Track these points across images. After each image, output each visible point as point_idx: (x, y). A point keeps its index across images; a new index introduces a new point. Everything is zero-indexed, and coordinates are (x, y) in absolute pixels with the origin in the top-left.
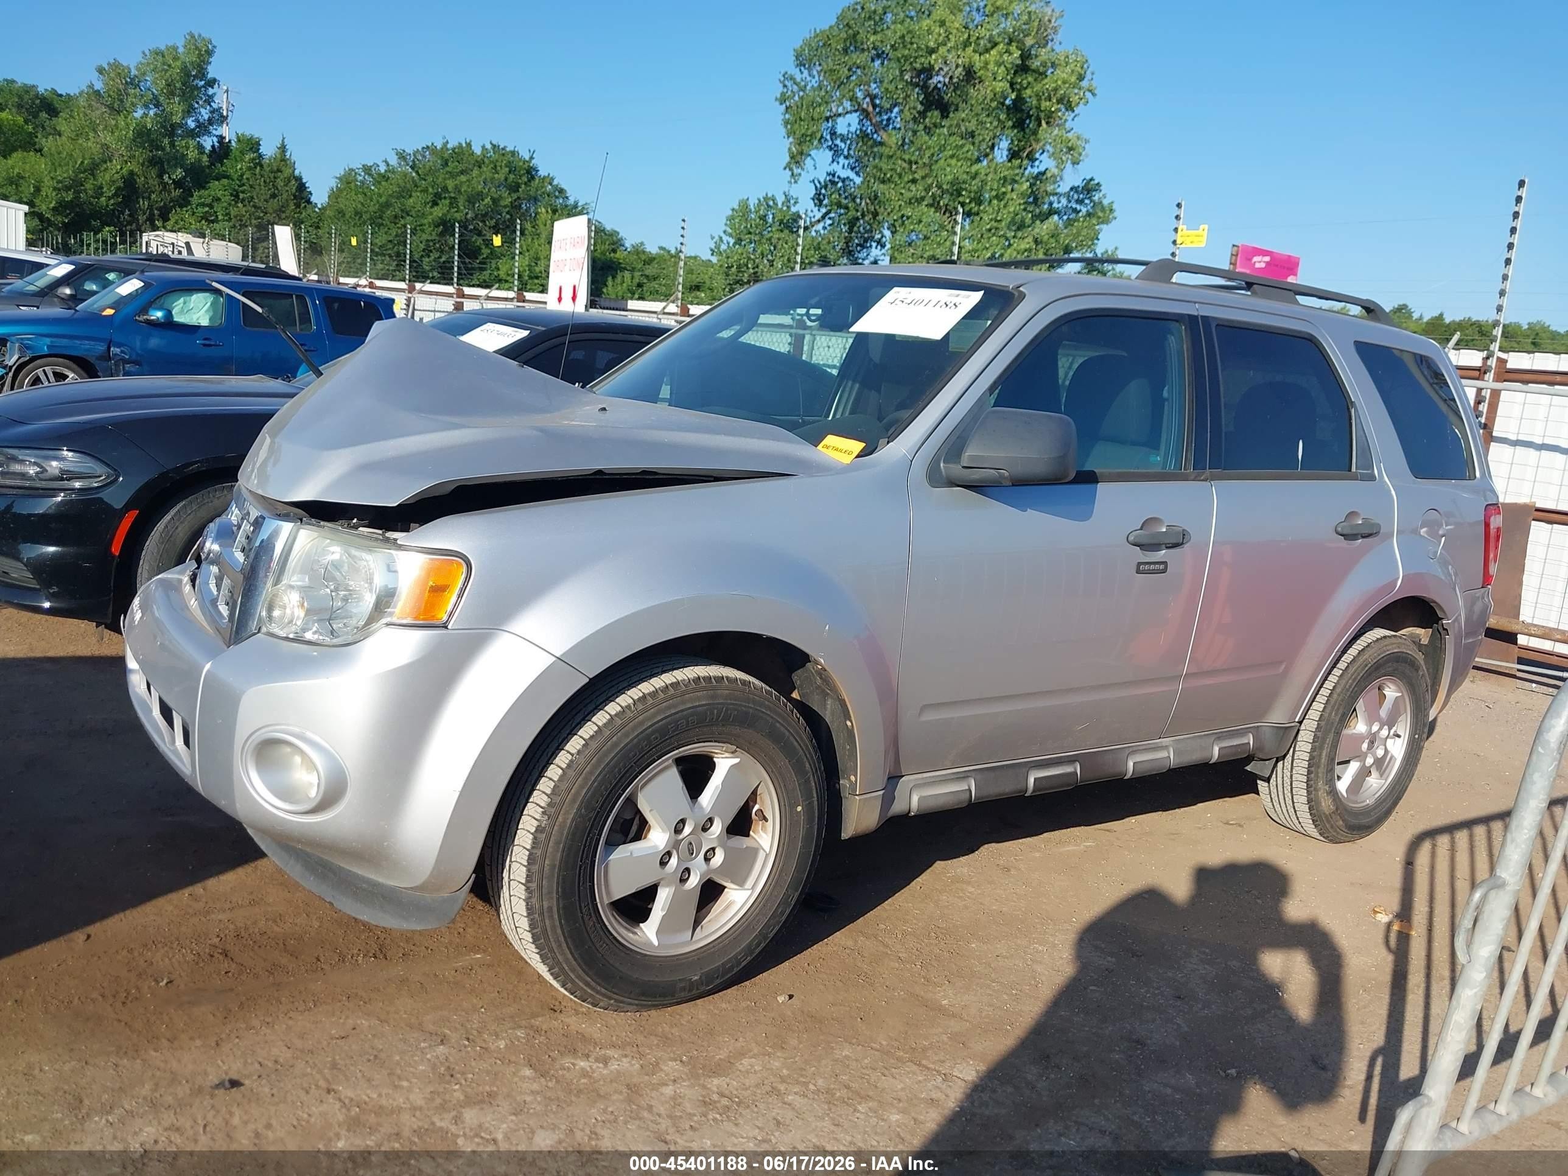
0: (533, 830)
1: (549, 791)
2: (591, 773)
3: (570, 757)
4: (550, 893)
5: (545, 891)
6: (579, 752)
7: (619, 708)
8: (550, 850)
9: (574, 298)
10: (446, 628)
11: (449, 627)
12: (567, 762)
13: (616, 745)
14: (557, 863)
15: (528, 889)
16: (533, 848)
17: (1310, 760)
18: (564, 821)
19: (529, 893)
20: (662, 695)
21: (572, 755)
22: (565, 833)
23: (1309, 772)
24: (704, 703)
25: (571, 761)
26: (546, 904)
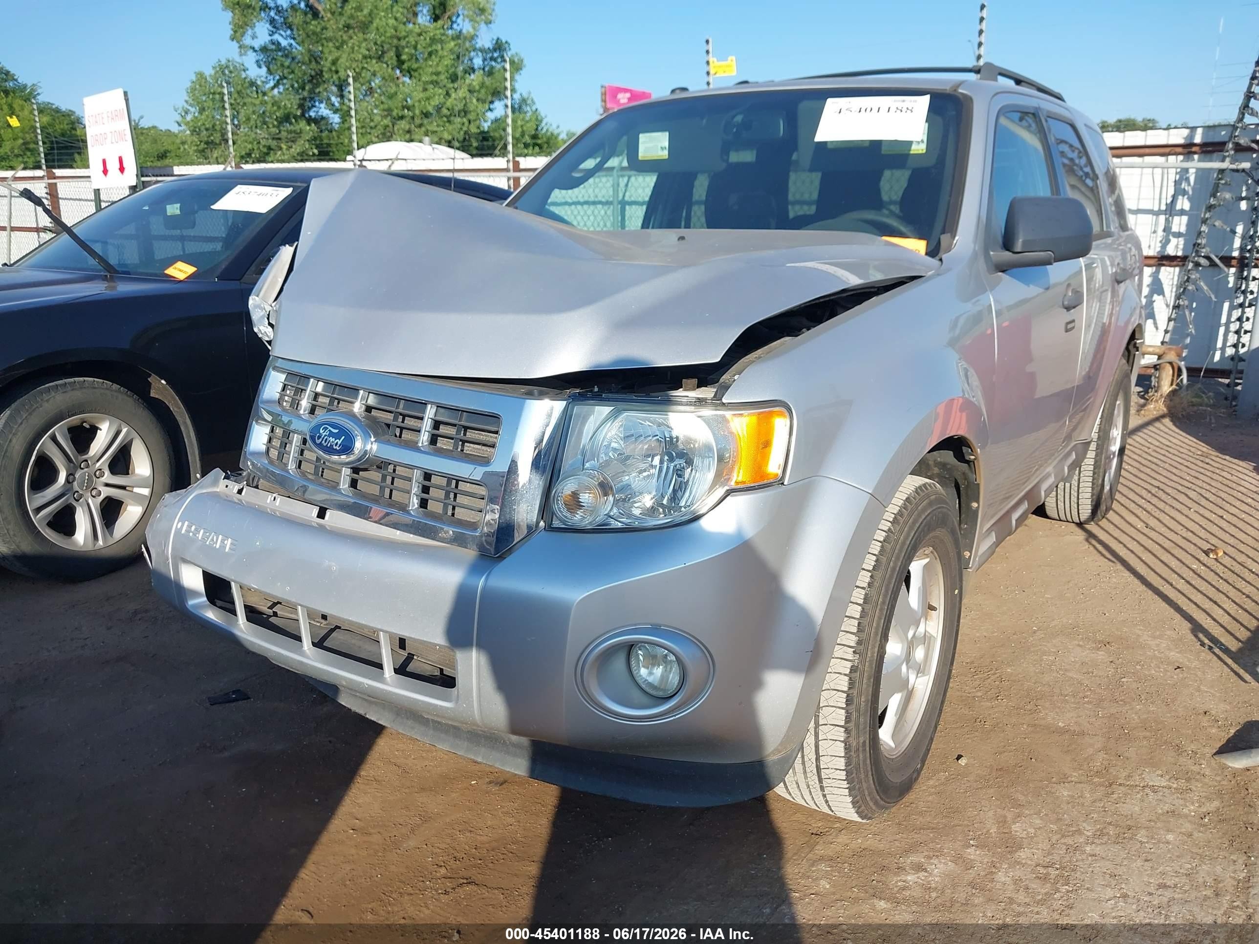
0: (848, 671)
1: (855, 630)
2: (883, 603)
3: (863, 592)
4: (865, 728)
5: (861, 727)
6: (869, 584)
7: (884, 534)
8: (864, 686)
9: (122, 169)
10: (783, 484)
11: (785, 483)
12: (862, 597)
13: (894, 569)
14: (870, 698)
15: (847, 731)
16: (850, 688)
17: (1095, 463)
18: (872, 656)
19: (848, 733)
20: (905, 513)
21: (863, 588)
22: (874, 666)
23: (1094, 473)
24: (929, 512)
25: (866, 595)
26: (861, 740)
